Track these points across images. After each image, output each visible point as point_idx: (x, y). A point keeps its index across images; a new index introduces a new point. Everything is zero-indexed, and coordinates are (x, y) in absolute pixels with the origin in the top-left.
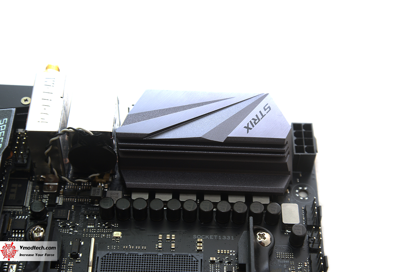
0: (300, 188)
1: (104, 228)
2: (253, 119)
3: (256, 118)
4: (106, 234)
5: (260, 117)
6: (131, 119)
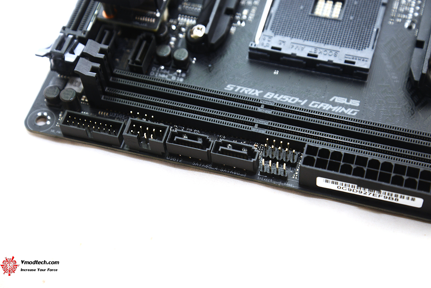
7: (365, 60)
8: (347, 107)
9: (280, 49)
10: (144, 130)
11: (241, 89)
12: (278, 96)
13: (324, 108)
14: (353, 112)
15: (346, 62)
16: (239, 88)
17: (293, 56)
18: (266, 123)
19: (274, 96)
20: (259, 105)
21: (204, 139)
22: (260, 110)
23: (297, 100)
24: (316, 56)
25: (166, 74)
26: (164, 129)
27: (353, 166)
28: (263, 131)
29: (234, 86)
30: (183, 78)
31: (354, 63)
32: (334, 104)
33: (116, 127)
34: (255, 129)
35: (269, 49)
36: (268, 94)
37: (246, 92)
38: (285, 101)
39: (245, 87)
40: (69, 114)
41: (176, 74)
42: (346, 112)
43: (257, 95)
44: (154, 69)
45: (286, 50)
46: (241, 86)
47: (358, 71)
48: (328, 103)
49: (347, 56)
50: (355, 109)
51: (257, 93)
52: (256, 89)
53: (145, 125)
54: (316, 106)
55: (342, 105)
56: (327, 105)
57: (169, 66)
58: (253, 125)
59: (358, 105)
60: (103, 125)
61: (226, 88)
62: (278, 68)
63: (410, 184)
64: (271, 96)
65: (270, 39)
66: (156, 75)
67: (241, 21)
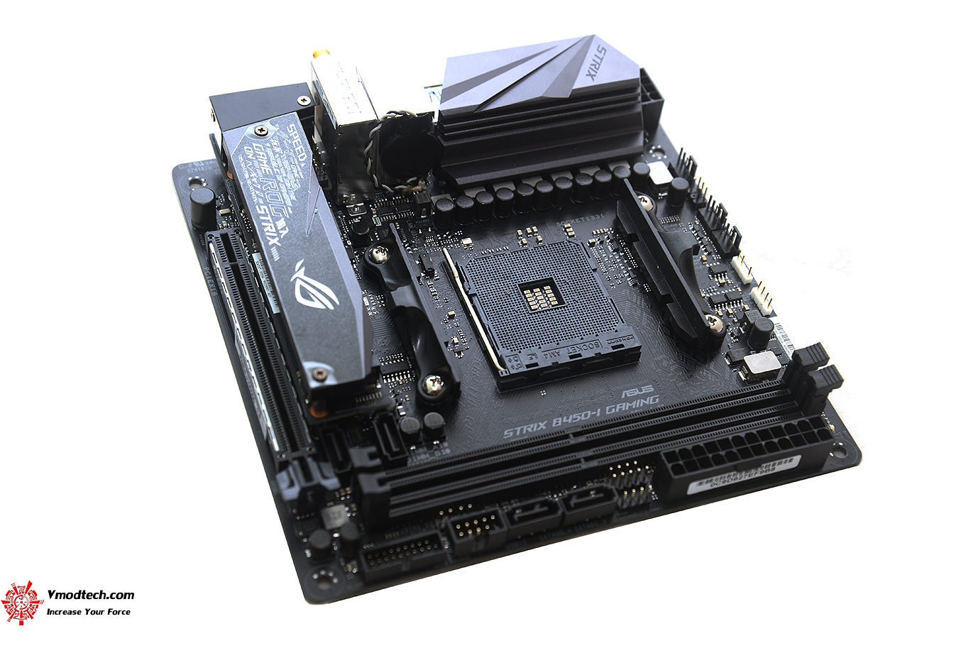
1: (447, 238)
2: (592, 65)
3: (595, 63)
4: (452, 244)
5: (599, 61)
6: (448, 94)
7: (630, 337)
8: (645, 396)
9: (536, 364)
10: (473, 527)
11: (522, 430)
12: (568, 419)
13: (623, 409)
14: (654, 400)
15: (614, 348)
16: (519, 429)
17: (555, 365)
18: (590, 453)
19: (562, 420)
20: (567, 437)
22: (573, 441)
23: (589, 413)
24: (580, 355)
25: (424, 453)
26: (495, 513)
27: (722, 453)
28: (594, 464)
29: (512, 429)
30: (447, 447)
31: (622, 346)
32: (630, 400)
34: (584, 466)
35: (524, 369)
36: (555, 421)
37: (530, 430)
38: (577, 420)
39: (524, 425)
41: (435, 447)
42: (647, 402)
43: (544, 427)
44: (406, 454)
45: (543, 363)
46: (520, 426)
47: (628, 354)
48: (622, 402)
49: (610, 342)
50: (653, 395)
51: (542, 425)
52: (537, 422)
53: (470, 520)
54: (613, 411)
55: (637, 397)
56: (624, 404)
57: (421, 443)
58: (578, 461)
61: (505, 437)
62: (542, 387)
63: (784, 444)
64: (560, 422)
65: (516, 359)
66: (415, 460)
67: (459, 353)
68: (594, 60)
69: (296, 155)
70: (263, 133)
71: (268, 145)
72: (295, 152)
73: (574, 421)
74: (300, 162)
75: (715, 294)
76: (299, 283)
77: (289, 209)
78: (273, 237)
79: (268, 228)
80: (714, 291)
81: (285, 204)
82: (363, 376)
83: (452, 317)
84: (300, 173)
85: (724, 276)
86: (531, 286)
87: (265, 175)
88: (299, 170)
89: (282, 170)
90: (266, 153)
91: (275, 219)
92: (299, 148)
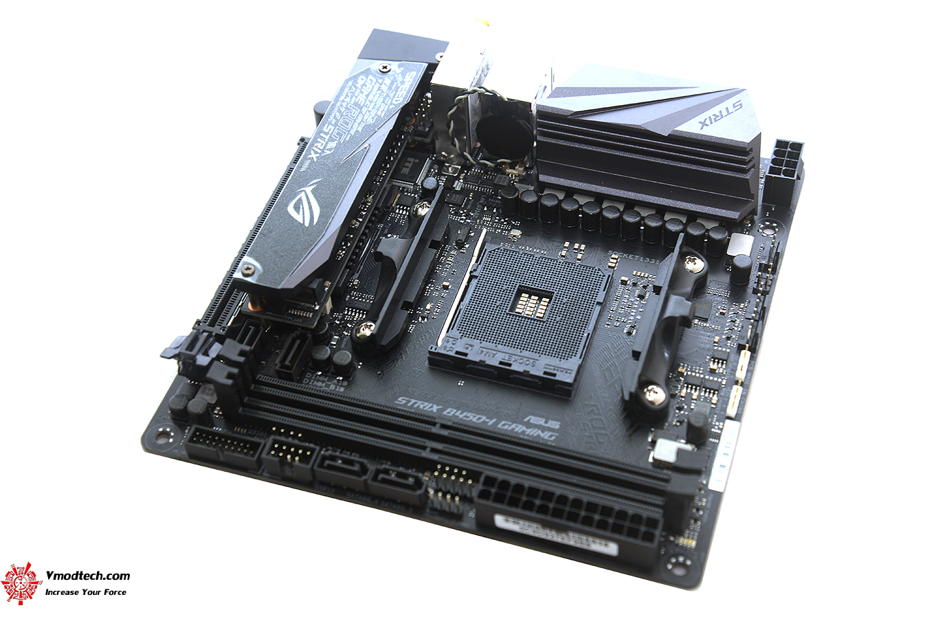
0: (768, 223)
1: (502, 223)
2: (714, 115)
3: (719, 115)
4: (502, 230)
5: (724, 113)
6: (559, 92)
7: (569, 371)
8: (543, 429)
9: (466, 355)
10: (288, 452)
11: (415, 403)
12: (461, 414)
13: (516, 430)
14: (551, 436)
15: (545, 373)
16: (413, 401)
17: (482, 363)
18: (439, 446)
19: (456, 413)
20: (434, 424)
21: (362, 464)
22: (435, 430)
23: (484, 418)
24: (510, 365)
25: (323, 382)
26: (313, 451)
27: (538, 502)
28: (435, 457)
29: (408, 399)
30: (345, 387)
31: (554, 375)
32: (529, 425)
33: (255, 446)
34: (426, 454)
35: (452, 354)
36: (448, 410)
37: (421, 406)
38: (469, 419)
39: (420, 400)
40: (197, 430)
41: (335, 381)
42: (542, 435)
43: (435, 411)
44: (308, 375)
45: (473, 356)
46: (416, 399)
47: (559, 386)
48: (521, 424)
49: (547, 367)
50: (554, 432)
51: (435, 408)
52: (434, 403)
53: (289, 446)
54: (506, 427)
55: (538, 427)
56: (520, 426)
57: (328, 372)
59: (558, 427)
60: (239, 444)
61: (396, 402)
62: (463, 378)
63: (602, 525)
64: (452, 413)
65: (454, 342)
66: (311, 383)
67: (423, 318)
68: (721, 112)
69: (394, 97)
70: (385, 70)
71: (380, 81)
72: (395, 95)
73: (465, 418)
74: (391, 104)
75: (698, 375)
76: (303, 195)
77: (349, 135)
78: (316, 153)
79: (319, 145)
80: (699, 373)
81: (349, 131)
82: (279, 287)
83: (446, 288)
84: (384, 112)
85: (722, 364)
86: (531, 292)
87: (356, 104)
88: (385, 110)
89: (373, 104)
90: (373, 87)
91: (331, 140)
92: (401, 93)
